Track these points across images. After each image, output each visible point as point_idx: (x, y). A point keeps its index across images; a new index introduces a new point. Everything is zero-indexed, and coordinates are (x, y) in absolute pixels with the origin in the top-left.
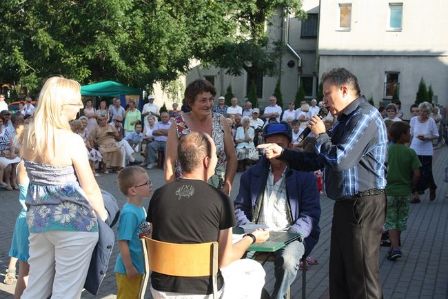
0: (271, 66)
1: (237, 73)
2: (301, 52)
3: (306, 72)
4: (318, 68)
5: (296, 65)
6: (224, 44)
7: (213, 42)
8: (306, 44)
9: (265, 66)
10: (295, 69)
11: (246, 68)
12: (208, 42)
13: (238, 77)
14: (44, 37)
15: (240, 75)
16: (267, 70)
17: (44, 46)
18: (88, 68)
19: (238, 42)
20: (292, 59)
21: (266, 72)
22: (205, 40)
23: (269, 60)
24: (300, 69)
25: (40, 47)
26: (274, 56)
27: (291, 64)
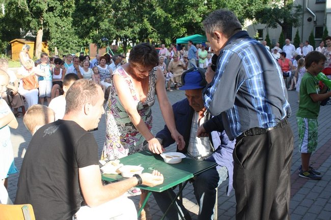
0: (295, 21)
1: (275, 27)
2: (316, 12)
3: (319, 24)
4: (326, 21)
5: (313, 20)
6: (263, 9)
7: (257, 8)
8: (319, 7)
9: (291, 21)
10: (312, 23)
11: (280, 23)
12: (253, 9)
13: (275, 29)
14: (159, 11)
15: (276, 28)
16: (293, 24)
17: (160, 17)
18: (185, 28)
19: (273, 8)
20: (310, 16)
21: (292, 25)
22: (252, 8)
23: (294, 18)
24: (315, 22)
25: (158, 18)
26: (297, 15)
27: (310, 20)
